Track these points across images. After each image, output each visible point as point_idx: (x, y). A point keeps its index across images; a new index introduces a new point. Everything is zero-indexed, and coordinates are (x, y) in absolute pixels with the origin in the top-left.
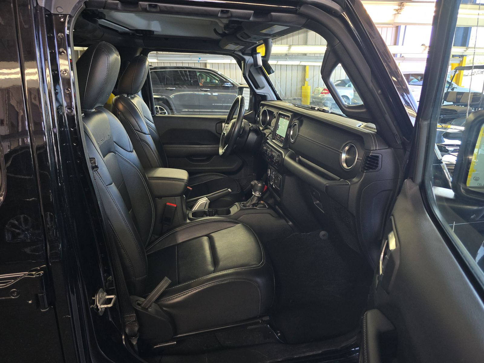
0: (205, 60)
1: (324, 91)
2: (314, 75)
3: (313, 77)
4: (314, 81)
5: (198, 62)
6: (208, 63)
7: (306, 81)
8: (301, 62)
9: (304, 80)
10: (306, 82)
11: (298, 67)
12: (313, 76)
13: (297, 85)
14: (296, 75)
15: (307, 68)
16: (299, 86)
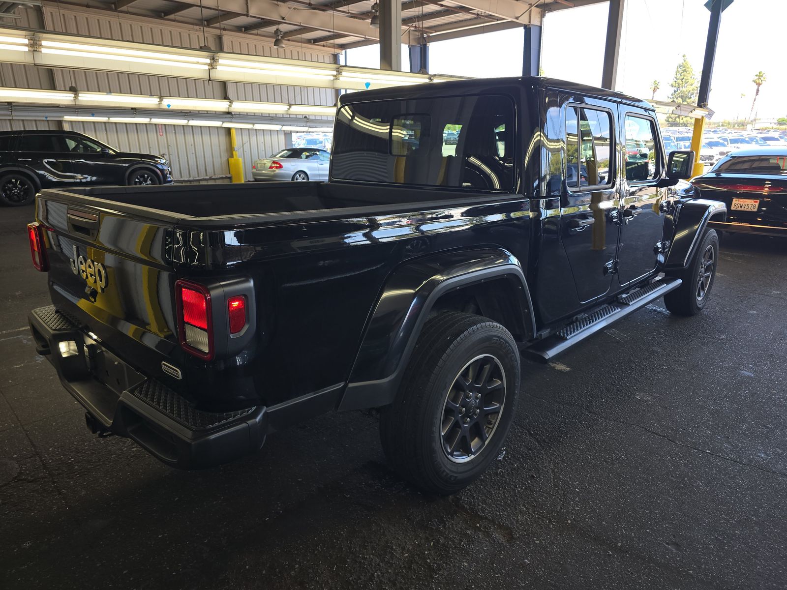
0: (60, 117)
1: (273, 165)
2: (244, 142)
3: (243, 145)
4: (245, 150)
5: (44, 119)
6: (65, 121)
7: (234, 150)
8: (223, 123)
9: (230, 149)
10: (234, 153)
11: (219, 130)
12: (241, 143)
13: (221, 157)
14: (218, 142)
15: (233, 132)
16: (224, 159)
